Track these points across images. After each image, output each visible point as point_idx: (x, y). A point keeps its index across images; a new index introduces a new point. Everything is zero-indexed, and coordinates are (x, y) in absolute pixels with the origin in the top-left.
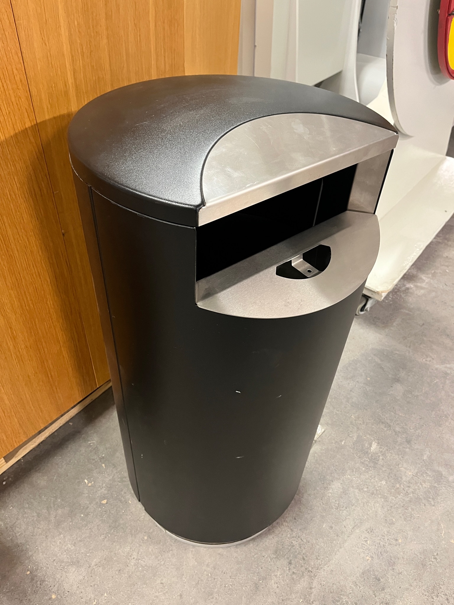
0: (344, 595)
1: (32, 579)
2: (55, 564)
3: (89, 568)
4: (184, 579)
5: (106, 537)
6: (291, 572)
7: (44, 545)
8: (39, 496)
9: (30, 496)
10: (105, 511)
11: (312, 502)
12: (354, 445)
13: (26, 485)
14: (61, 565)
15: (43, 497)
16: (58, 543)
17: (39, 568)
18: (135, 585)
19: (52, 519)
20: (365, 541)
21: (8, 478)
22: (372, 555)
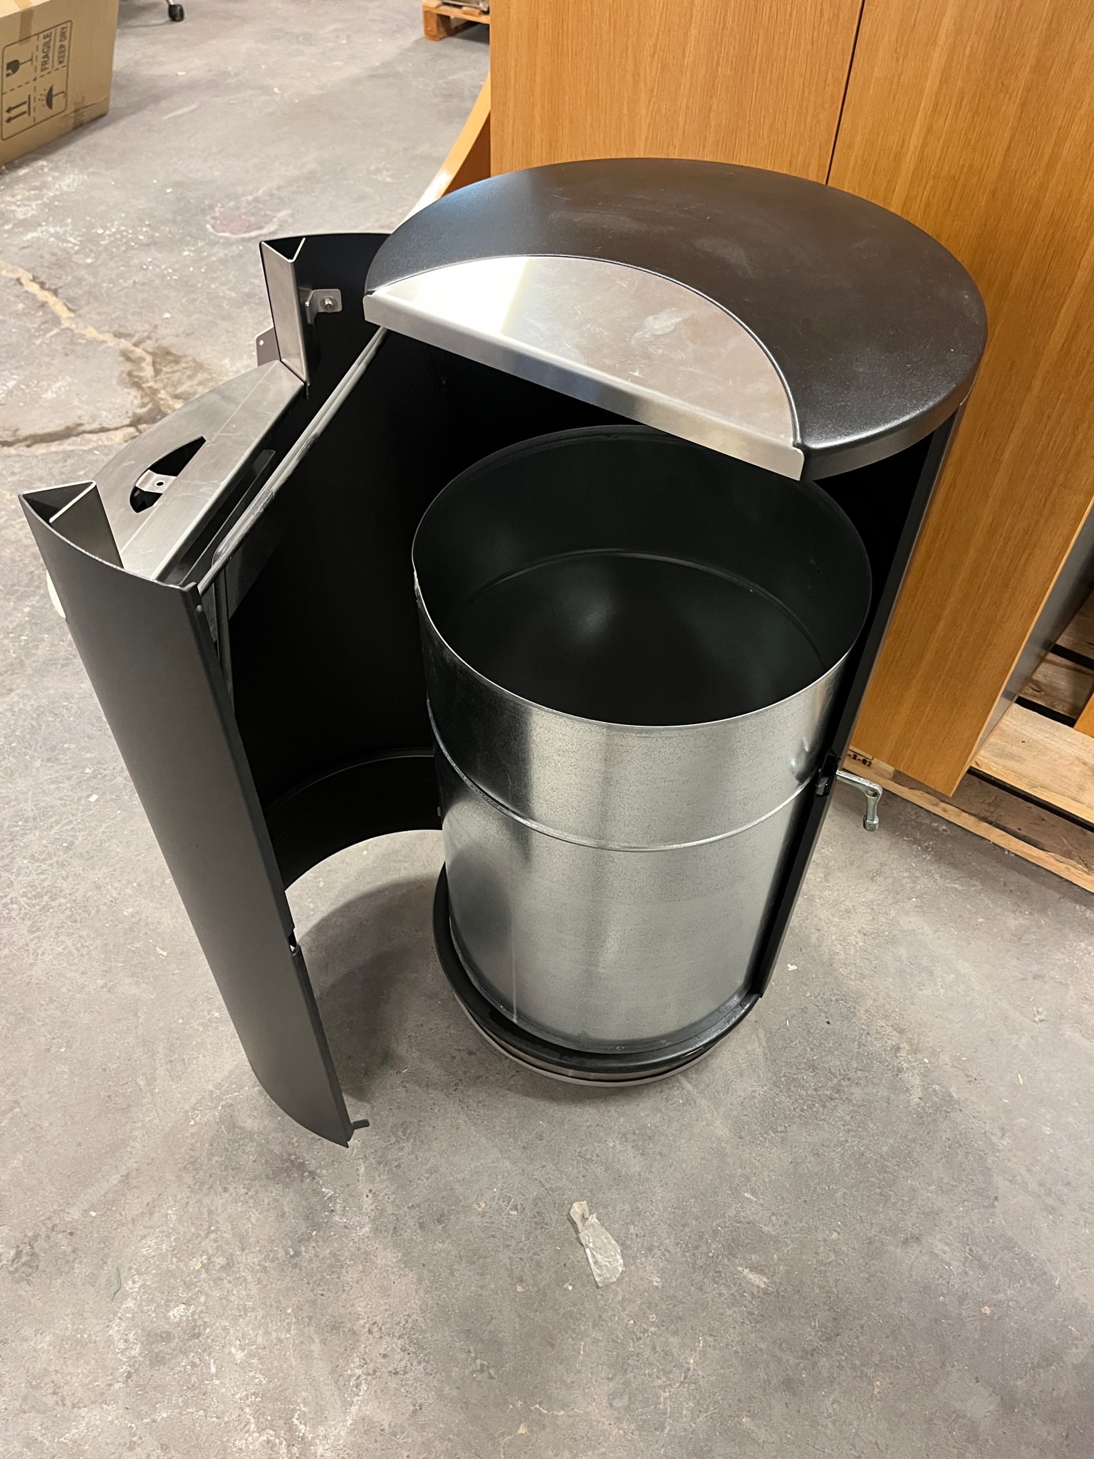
0: (414, 1145)
6: (456, 1053)
20: (517, 1205)
22: (488, 1215)
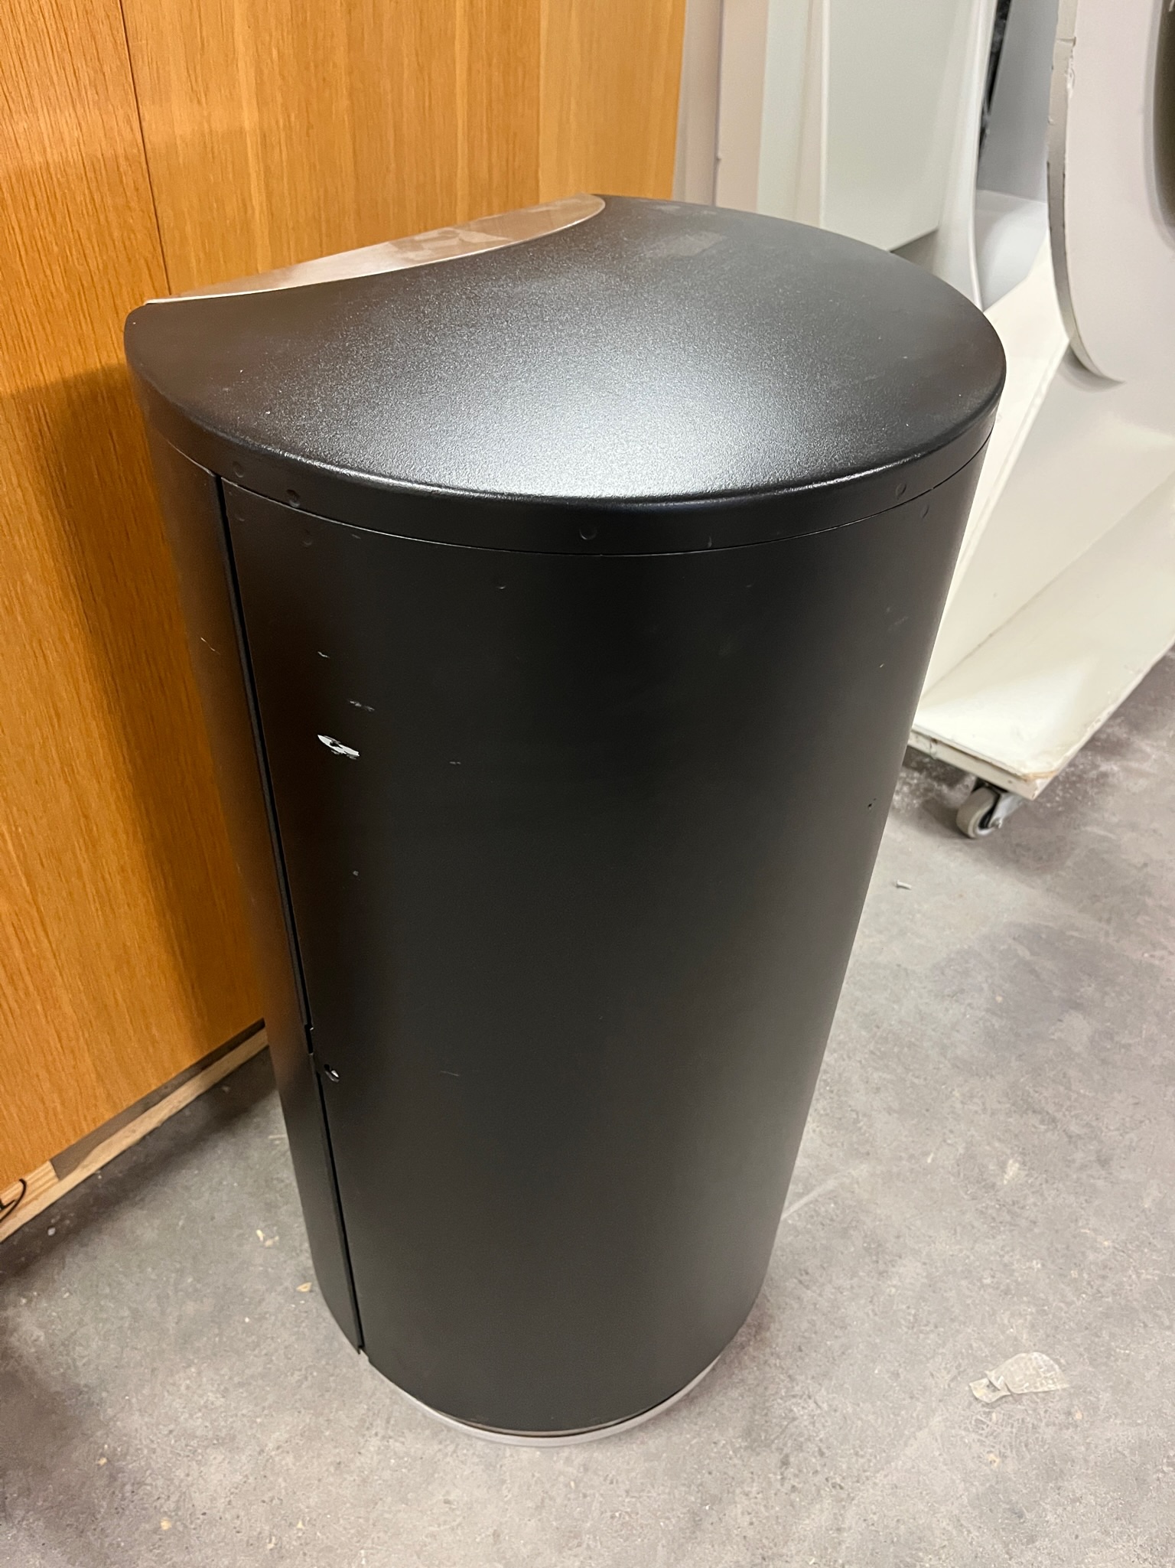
1: (113, 1478)
2: (173, 1442)
3: (260, 1454)
4: (505, 1492)
5: (306, 1378)
6: (787, 1486)
7: (146, 1391)
8: (139, 1266)
9: (117, 1265)
10: (306, 1312)
11: (846, 1309)
12: (958, 1165)
13: (106, 1238)
14: (187, 1445)
15: (150, 1270)
16: (183, 1388)
17: (132, 1450)
18: (376, 1504)
19: (171, 1325)
20: (985, 1413)
21: (62, 1220)
22: (1003, 1450)
